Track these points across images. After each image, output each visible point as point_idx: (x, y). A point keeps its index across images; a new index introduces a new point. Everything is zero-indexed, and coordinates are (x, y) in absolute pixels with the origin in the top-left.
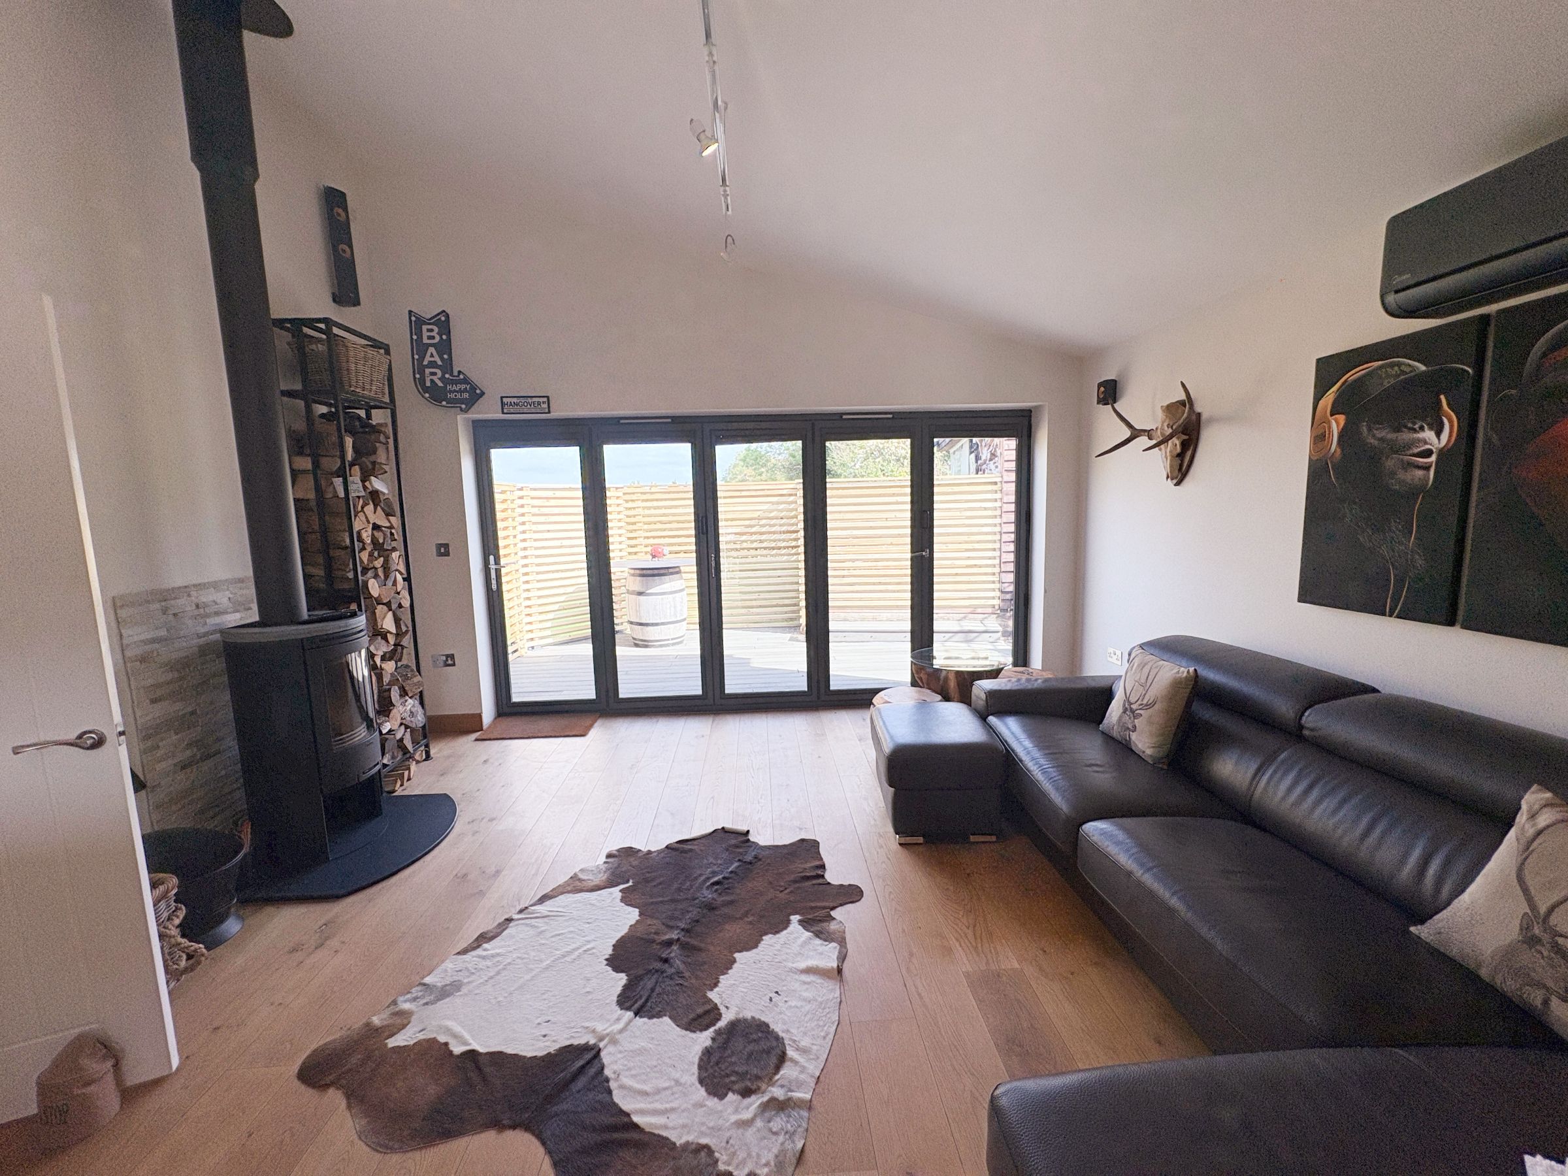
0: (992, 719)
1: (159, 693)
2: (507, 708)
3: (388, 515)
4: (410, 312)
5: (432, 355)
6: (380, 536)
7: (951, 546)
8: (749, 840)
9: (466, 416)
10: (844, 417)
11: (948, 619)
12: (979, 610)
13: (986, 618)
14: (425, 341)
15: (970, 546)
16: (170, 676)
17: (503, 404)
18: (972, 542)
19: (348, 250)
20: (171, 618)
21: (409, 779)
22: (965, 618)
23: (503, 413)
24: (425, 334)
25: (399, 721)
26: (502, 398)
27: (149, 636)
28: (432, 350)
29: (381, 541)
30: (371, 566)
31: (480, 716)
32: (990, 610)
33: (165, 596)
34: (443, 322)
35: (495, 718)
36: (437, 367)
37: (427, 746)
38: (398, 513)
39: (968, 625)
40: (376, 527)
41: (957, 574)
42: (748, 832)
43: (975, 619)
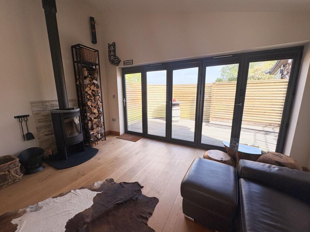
0: (242, 180)
1: (41, 121)
2: (127, 132)
3: (97, 88)
4: (108, 44)
5: (112, 53)
6: (94, 93)
7: (263, 103)
8: (141, 190)
9: (118, 66)
10: (214, 58)
11: (259, 126)
12: (273, 125)
13: (275, 128)
14: (111, 50)
15: (272, 103)
16: (43, 118)
17: (124, 63)
18: (272, 102)
19: (94, 31)
20: (45, 107)
21: (98, 144)
22: (266, 126)
23: (124, 65)
24: (111, 48)
25: (96, 132)
26: (124, 61)
27: (38, 110)
28: (112, 52)
29: (94, 94)
30: (90, 99)
31: (119, 133)
32: (277, 125)
33: (43, 102)
34: (114, 45)
35: (124, 134)
36: (113, 56)
37: (105, 137)
38: (100, 88)
39: (267, 129)
40: (93, 91)
41: (265, 112)
42: (143, 187)
43: (270, 127)
